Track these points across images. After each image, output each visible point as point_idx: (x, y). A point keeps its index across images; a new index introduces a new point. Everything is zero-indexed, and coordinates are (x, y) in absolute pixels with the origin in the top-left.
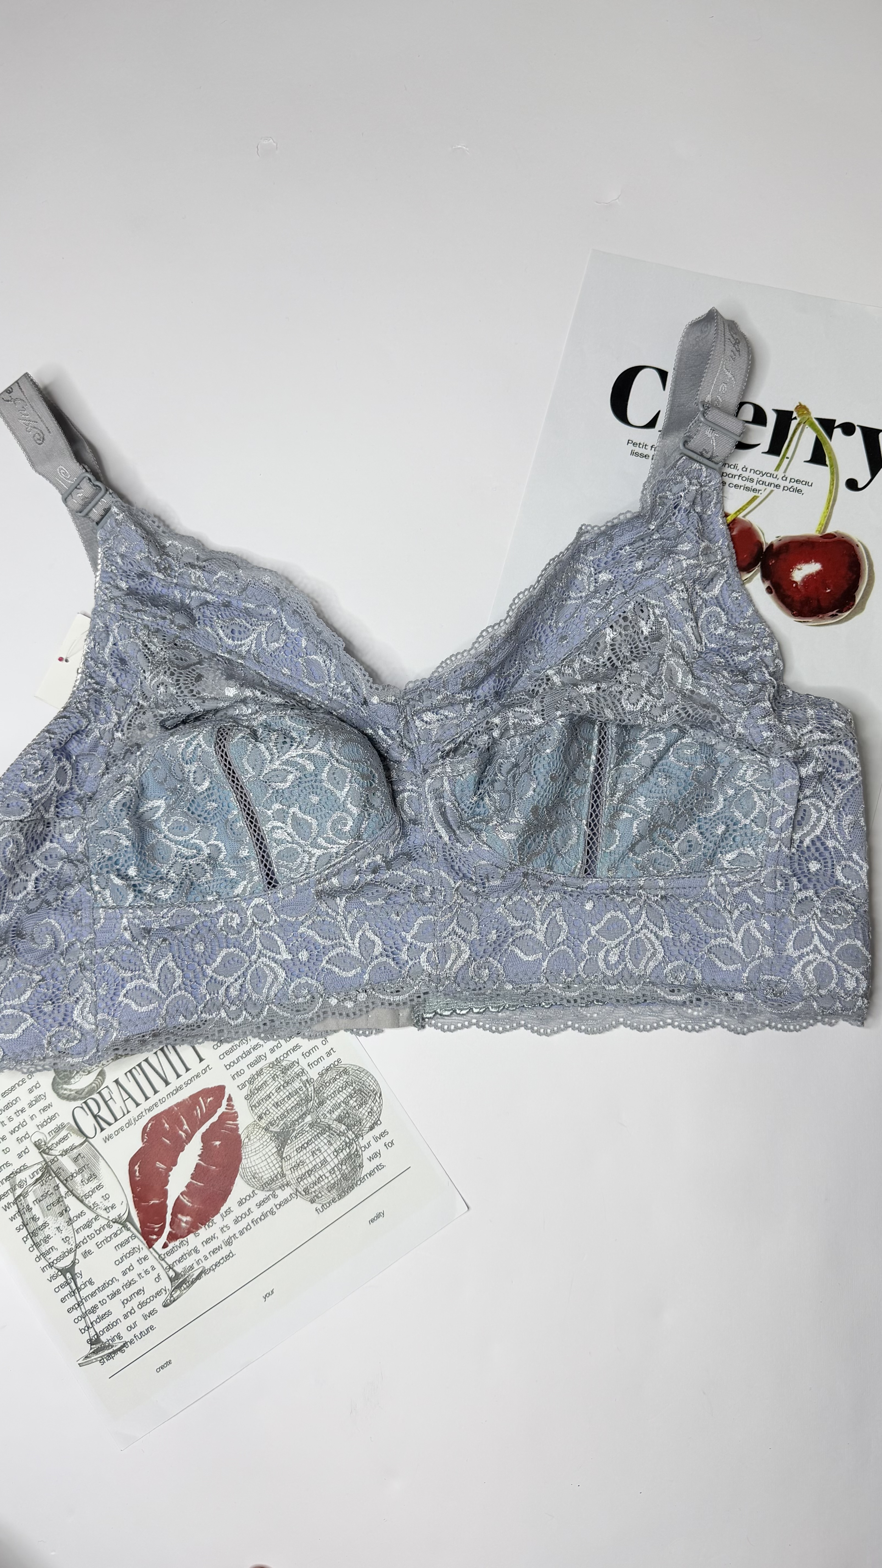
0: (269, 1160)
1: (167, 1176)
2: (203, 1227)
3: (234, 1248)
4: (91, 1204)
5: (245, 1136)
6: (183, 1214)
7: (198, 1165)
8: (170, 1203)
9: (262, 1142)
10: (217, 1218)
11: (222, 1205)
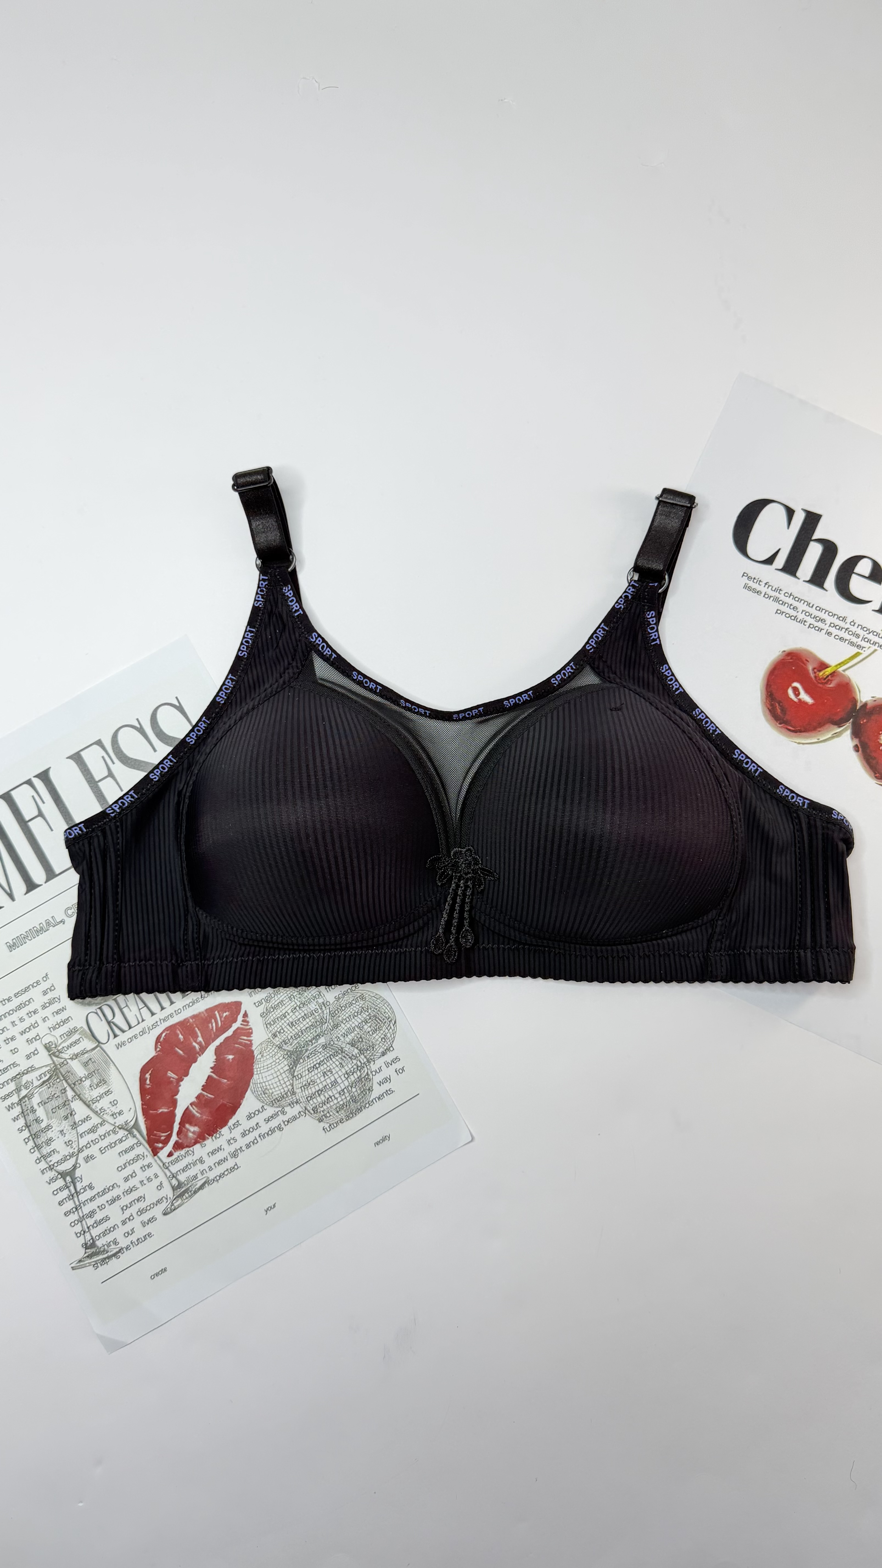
0: (280, 1078)
1: (178, 1085)
2: (210, 1138)
3: (240, 1161)
4: (98, 1109)
5: (259, 1052)
6: (191, 1124)
7: (209, 1077)
8: (179, 1113)
9: (274, 1059)
10: (225, 1130)
11: (231, 1118)
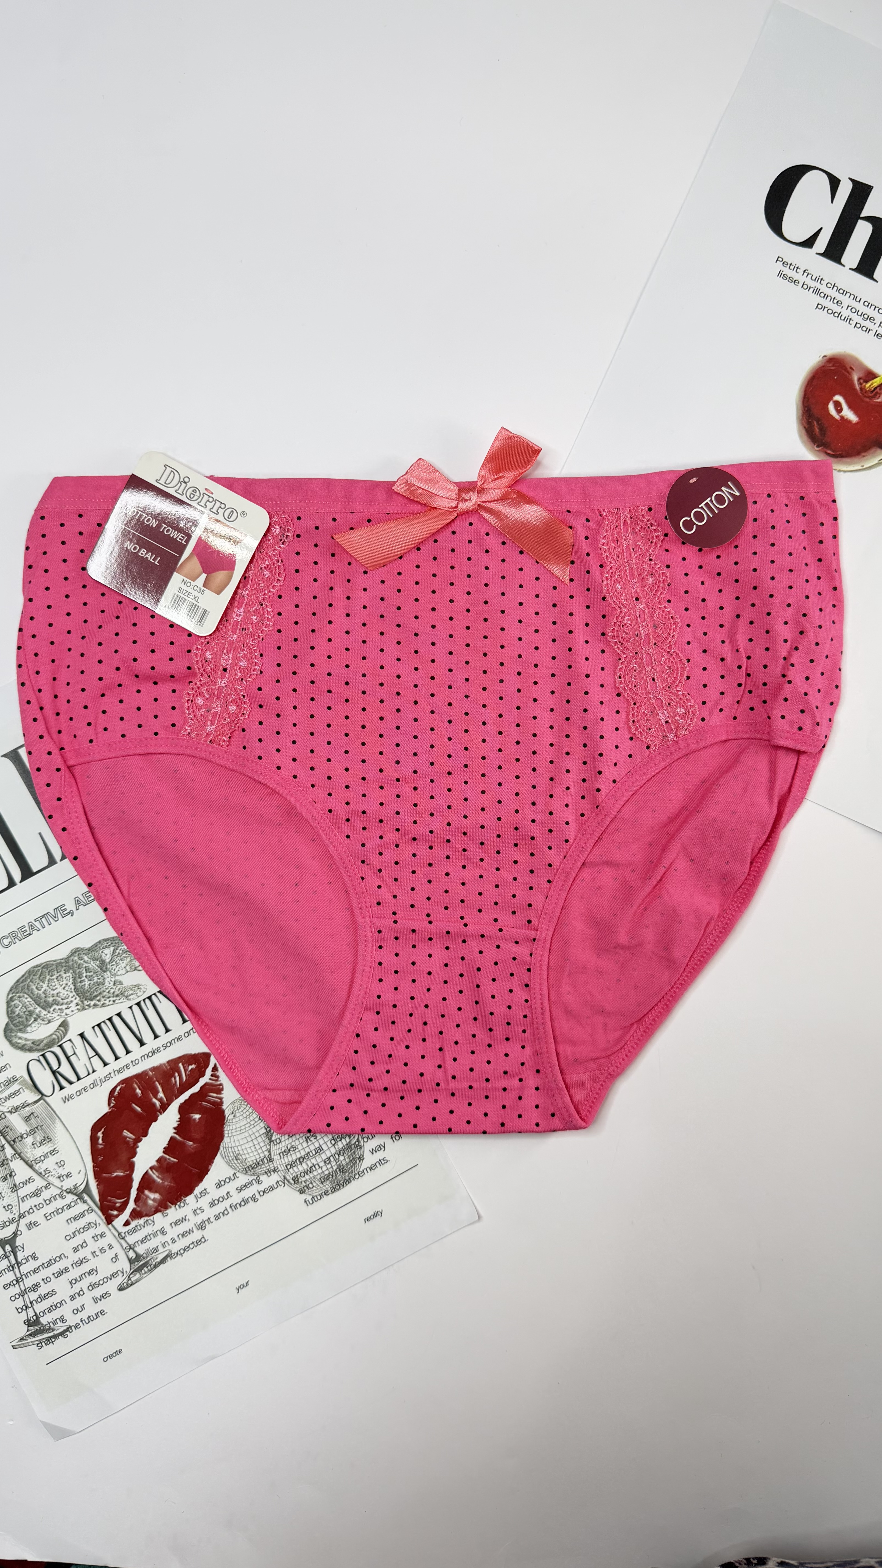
0: (255, 1142)
1: (135, 1147)
2: (173, 1206)
3: (206, 1233)
4: (42, 1171)
5: (230, 1112)
6: (150, 1190)
7: (172, 1139)
8: (137, 1177)
9: (248, 1121)
10: (190, 1199)
11: (197, 1185)
